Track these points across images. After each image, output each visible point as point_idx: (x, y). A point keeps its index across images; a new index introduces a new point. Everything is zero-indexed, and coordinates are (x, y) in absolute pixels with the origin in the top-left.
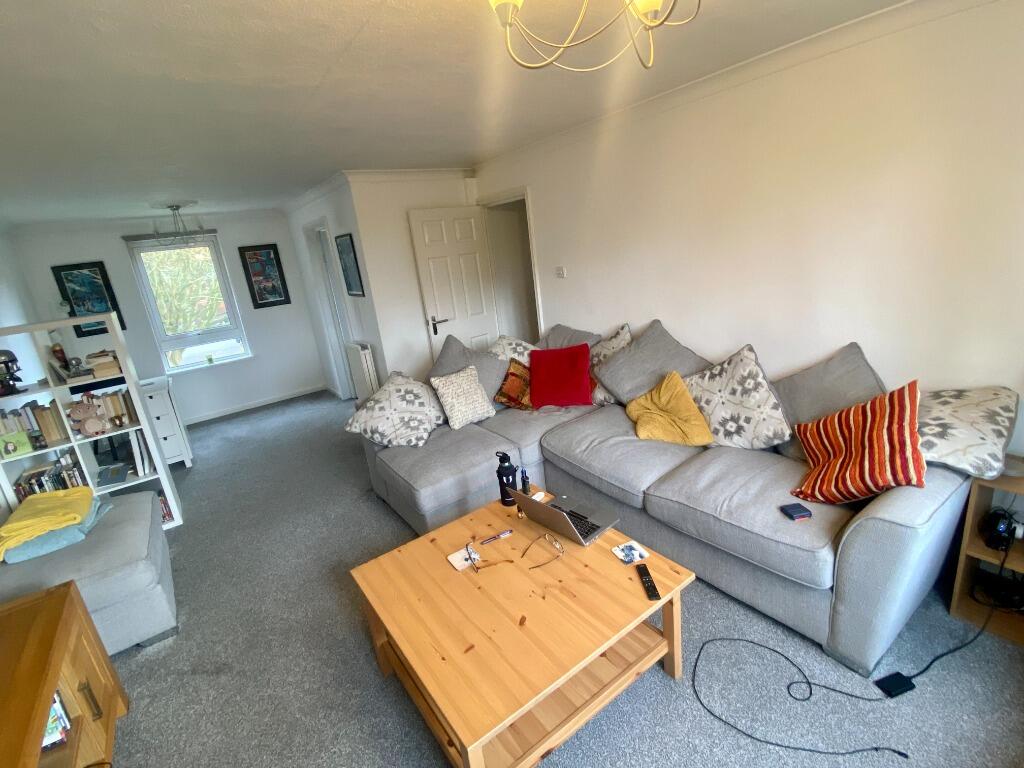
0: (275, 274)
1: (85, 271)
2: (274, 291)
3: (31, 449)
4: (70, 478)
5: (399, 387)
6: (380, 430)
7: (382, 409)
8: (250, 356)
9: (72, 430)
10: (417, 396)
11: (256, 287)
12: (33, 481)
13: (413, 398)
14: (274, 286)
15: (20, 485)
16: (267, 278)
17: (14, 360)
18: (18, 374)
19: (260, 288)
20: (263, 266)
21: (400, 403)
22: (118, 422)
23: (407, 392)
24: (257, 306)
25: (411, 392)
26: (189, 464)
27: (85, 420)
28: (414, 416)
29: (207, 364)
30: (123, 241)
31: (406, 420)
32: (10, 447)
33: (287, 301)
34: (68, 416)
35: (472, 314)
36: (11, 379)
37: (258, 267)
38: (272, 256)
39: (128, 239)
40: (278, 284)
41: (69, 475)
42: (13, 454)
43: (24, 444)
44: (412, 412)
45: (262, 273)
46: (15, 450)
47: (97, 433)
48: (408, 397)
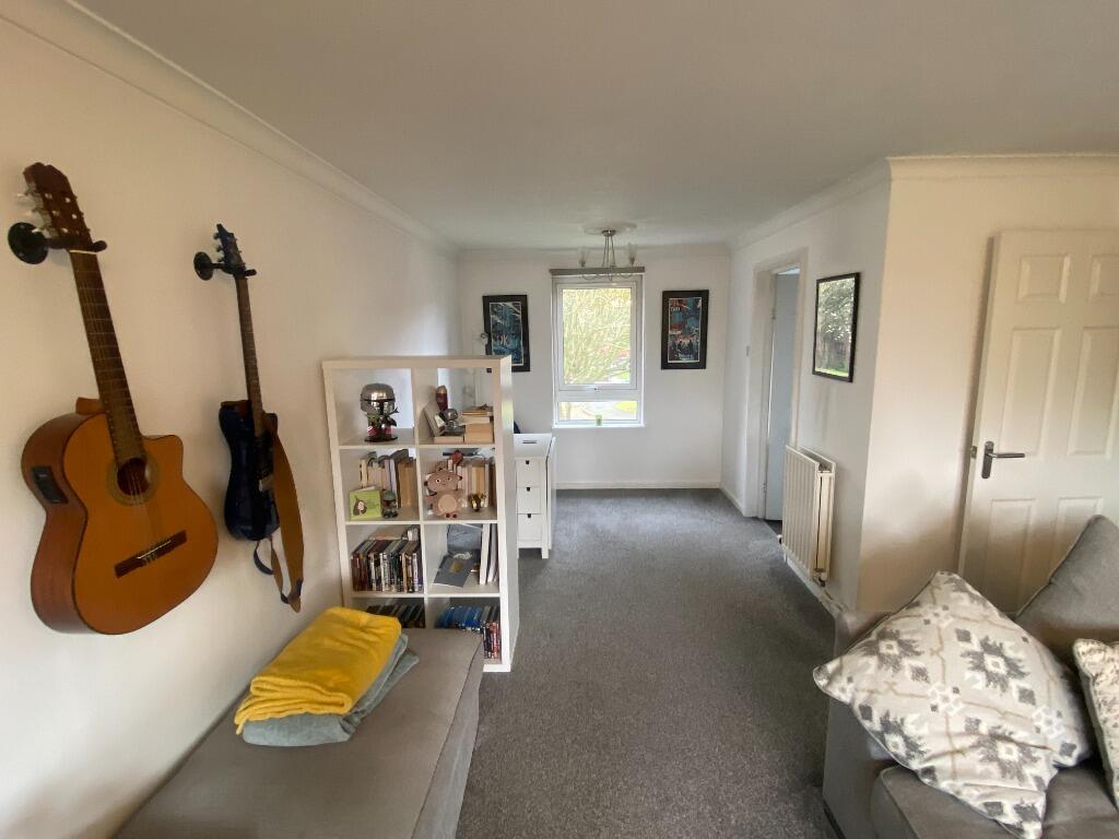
0: (696, 328)
1: (510, 304)
2: (689, 350)
3: (379, 515)
4: (407, 564)
5: (968, 627)
6: (909, 729)
7: (920, 674)
8: (642, 425)
9: (424, 502)
10: (1014, 669)
11: (670, 342)
12: (372, 555)
13: (1002, 670)
14: (691, 344)
15: (358, 556)
16: (687, 333)
17: (391, 400)
18: (393, 416)
19: (674, 345)
20: (685, 318)
21: (968, 675)
22: (475, 505)
23: (989, 648)
24: (665, 366)
25: (997, 651)
26: (545, 555)
27: (443, 493)
28: (1007, 727)
29: (594, 425)
30: (550, 275)
31: (984, 729)
32: (361, 507)
33: (702, 365)
34: (426, 484)
35: (1077, 453)
36: (383, 422)
37: (678, 318)
38: (700, 305)
39: (555, 272)
40: (696, 341)
41: (407, 560)
42: (361, 516)
43: (374, 506)
44: (1004, 715)
45: (681, 326)
46: (364, 512)
47: (448, 516)
48: (989, 660)
